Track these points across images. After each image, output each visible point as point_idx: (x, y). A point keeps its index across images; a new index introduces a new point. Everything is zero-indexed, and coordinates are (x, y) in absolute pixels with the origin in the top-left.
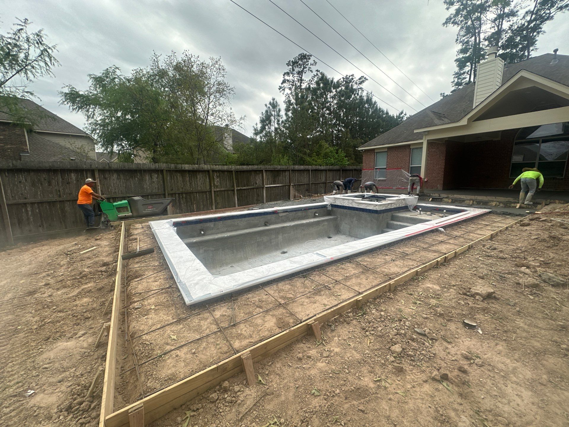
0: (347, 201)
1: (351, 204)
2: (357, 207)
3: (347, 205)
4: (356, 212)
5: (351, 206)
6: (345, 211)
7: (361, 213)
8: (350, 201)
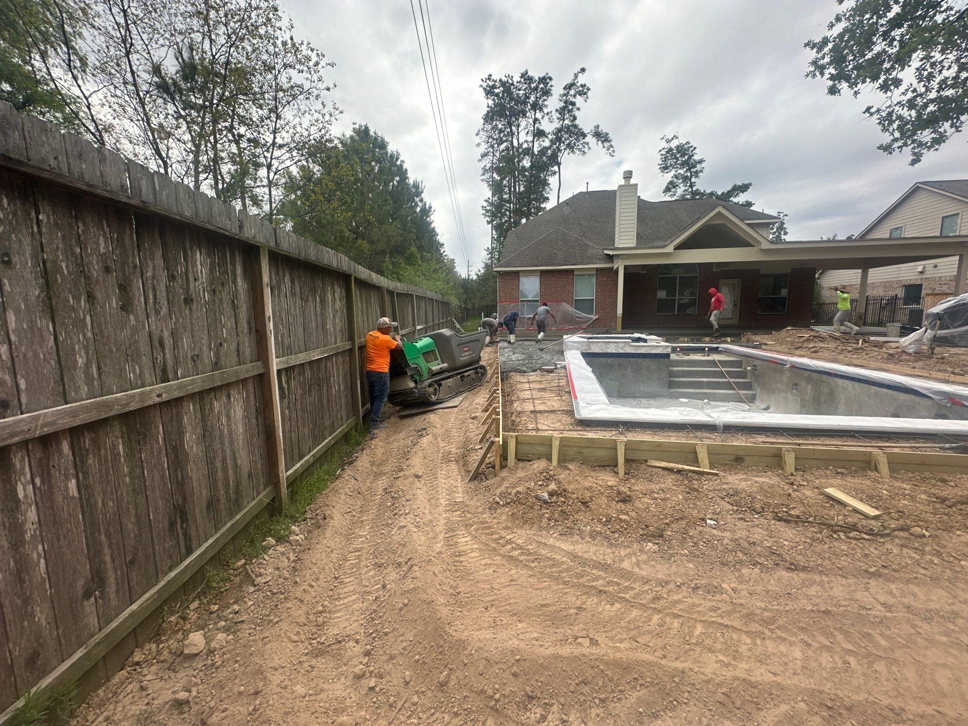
0: (616, 345)
1: (622, 348)
2: (633, 352)
3: (614, 352)
4: (632, 359)
5: (621, 351)
6: (609, 360)
7: (640, 360)
8: (621, 345)
